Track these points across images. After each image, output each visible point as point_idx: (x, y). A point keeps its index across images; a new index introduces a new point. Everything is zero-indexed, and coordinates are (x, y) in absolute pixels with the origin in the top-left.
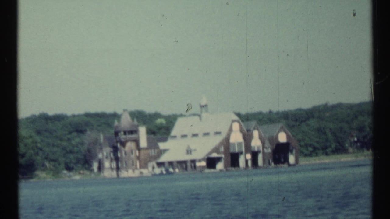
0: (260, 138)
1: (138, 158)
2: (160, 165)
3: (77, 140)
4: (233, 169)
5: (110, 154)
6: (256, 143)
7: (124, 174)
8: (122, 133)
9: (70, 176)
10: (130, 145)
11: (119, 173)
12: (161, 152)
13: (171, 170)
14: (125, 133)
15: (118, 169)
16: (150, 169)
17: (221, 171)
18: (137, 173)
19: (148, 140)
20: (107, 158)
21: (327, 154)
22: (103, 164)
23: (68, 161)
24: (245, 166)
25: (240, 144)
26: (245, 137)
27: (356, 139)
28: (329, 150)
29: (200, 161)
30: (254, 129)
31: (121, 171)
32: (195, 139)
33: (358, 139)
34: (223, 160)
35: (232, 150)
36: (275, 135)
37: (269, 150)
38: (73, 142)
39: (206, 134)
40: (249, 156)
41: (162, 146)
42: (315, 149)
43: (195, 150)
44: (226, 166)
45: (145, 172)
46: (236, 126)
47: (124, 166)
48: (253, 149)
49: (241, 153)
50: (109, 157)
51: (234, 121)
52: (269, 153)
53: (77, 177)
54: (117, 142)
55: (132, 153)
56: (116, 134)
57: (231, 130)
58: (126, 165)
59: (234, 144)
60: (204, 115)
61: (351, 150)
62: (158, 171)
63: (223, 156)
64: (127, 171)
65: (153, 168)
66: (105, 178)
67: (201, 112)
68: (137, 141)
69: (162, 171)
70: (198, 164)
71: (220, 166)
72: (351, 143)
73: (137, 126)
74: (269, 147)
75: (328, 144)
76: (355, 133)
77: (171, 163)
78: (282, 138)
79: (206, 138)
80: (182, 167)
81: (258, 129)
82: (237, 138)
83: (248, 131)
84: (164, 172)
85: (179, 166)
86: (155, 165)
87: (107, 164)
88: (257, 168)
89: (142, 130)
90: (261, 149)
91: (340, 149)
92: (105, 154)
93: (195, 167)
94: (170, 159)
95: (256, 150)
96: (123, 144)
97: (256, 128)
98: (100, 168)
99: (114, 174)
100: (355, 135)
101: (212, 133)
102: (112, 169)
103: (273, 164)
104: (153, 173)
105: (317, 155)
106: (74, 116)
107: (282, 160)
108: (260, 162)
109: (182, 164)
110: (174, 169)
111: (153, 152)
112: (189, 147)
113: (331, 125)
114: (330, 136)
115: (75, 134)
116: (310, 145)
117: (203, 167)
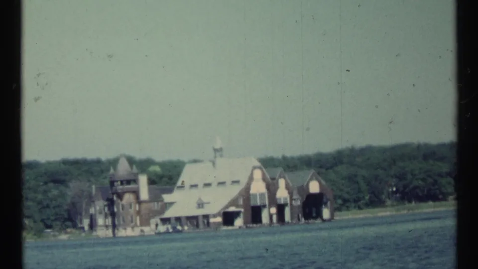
0: (287, 187)
1: (139, 213)
2: (165, 221)
3: (55, 192)
4: (255, 225)
5: (104, 209)
6: (282, 194)
7: (122, 233)
8: (119, 183)
9: (54, 236)
10: (129, 198)
11: (116, 231)
12: (167, 206)
13: (179, 227)
14: (122, 183)
15: (114, 226)
16: (153, 226)
17: (240, 227)
18: (137, 232)
19: (150, 192)
20: (100, 213)
21: (360, 208)
22: (95, 220)
23: (44, 217)
24: (269, 222)
25: (262, 195)
26: (268, 187)
27: (395, 189)
28: (361, 203)
29: (215, 216)
30: (280, 177)
31: (118, 229)
32: (207, 189)
33: (397, 190)
34: (242, 215)
35: (253, 203)
36: (305, 184)
37: (298, 203)
38: (50, 195)
39: (222, 184)
40: (274, 210)
41: (167, 198)
42: (345, 201)
43: (208, 203)
44: (246, 222)
45: (147, 229)
46: (258, 174)
47: (122, 222)
48: (279, 202)
49: (265, 206)
50: (103, 213)
51: (255, 168)
52: (299, 206)
53: (64, 237)
54: (113, 194)
55: (131, 208)
56: (112, 183)
57: (251, 179)
58: (124, 221)
59: (255, 195)
60: (219, 161)
61: (389, 202)
62: (162, 228)
63: (243, 210)
64: (125, 229)
65: (157, 225)
66: (98, 237)
67: (215, 157)
68: (136, 193)
69: (168, 229)
70: (212, 220)
71: (239, 222)
72: (389, 194)
73: (136, 175)
74: (298, 199)
75: (361, 195)
76: (393, 181)
77: (178, 219)
78: (314, 188)
79: (221, 188)
80: (192, 224)
81: (284, 178)
82: (259, 188)
83: (273, 179)
84: (171, 230)
85: (189, 224)
86: (159, 222)
87: (100, 221)
88: (283, 225)
89: (143, 180)
90: (289, 201)
91: (376, 201)
92: (98, 208)
93: (208, 223)
94: (178, 215)
95: (282, 202)
96: (120, 196)
97: (282, 176)
98: (92, 226)
99: (109, 233)
100: (393, 184)
101: (228, 183)
102: (106, 227)
103: (303, 220)
104: (157, 231)
105: (348, 209)
106: (49, 163)
107: (314, 215)
108: (287, 217)
109: (193, 220)
110: (181, 225)
111: (156, 206)
112: (200, 199)
113: (364, 172)
114: (364, 186)
115: (51, 185)
116: (340, 197)
117: (218, 224)
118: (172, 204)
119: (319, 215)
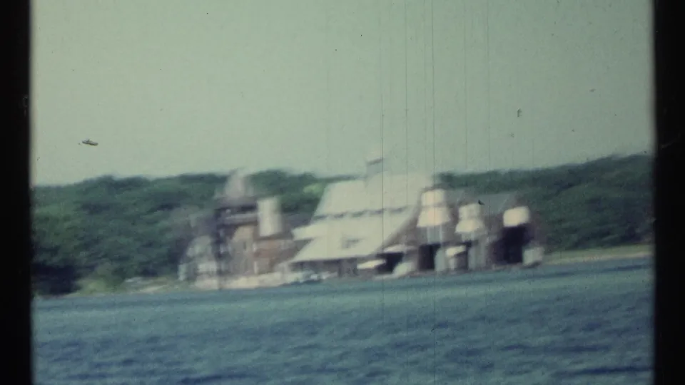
1: (257, 255)
5: (207, 249)
8: (229, 211)
10: (243, 234)
11: (225, 281)
13: (314, 276)
15: (222, 274)
16: (278, 274)
17: (400, 277)
20: (202, 255)
25: (434, 230)
29: (367, 259)
32: (358, 221)
34: (404, 258)
39: (378, 213)
41: (301, 233)
43: (358, 240)
45: (269, 279)
47: (232, 269)
49: (437, 246)
50: (206, 254)
54: (219, 227)
55: (245, 247)
56: (218, 212)
63: (405, 251)
64: (237, 279)
68: (255, 223)
70: (361, 266)
71: (403, 269)
73: (255, 199)
77: (313, 265)
78: (515, 217)
79: (377, 219)
84: (301, 281)
86: (286, 268)
87: (202, 266)
88: (466, 272)
92: (198, 248)
93: (355, 270)
95: (463, 240)
99: (214, 283)
101: (387, 211)
102: (210, 275)
111: (283, 244)
112: (347, 235)
115: (159, 212)
117: (369, 271)
118: (305, 242)
119: (518, 259)
